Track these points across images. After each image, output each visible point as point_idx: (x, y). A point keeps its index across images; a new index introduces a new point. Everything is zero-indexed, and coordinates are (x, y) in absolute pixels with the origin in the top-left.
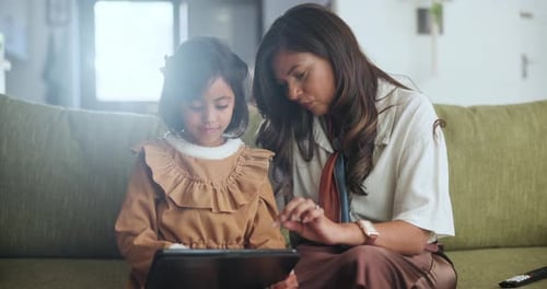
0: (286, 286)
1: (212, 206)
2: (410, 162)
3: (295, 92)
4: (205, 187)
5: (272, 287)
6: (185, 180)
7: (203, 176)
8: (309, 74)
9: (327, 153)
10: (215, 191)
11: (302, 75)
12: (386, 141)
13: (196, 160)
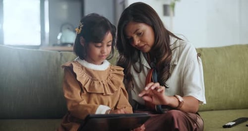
0: (141, 129)
1: (104, 92)
2: (189, 72)
3: (137, 41)
4: (99, 83)
5: (134, 130)
6: (90, 80)
7: (98, 78)
8: (143, 34)
9: (148, 68)
10: (104, 85)
11: (140, 34)
12: (176, 63)
13: (94, 71)
